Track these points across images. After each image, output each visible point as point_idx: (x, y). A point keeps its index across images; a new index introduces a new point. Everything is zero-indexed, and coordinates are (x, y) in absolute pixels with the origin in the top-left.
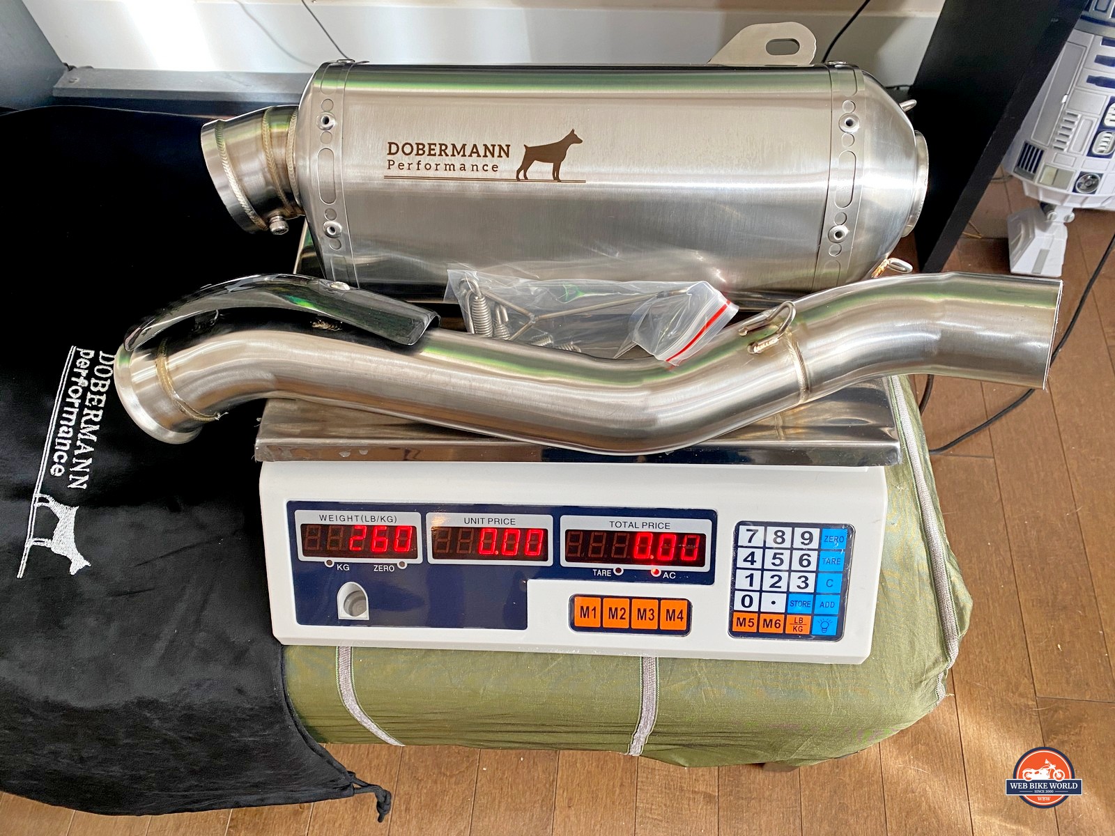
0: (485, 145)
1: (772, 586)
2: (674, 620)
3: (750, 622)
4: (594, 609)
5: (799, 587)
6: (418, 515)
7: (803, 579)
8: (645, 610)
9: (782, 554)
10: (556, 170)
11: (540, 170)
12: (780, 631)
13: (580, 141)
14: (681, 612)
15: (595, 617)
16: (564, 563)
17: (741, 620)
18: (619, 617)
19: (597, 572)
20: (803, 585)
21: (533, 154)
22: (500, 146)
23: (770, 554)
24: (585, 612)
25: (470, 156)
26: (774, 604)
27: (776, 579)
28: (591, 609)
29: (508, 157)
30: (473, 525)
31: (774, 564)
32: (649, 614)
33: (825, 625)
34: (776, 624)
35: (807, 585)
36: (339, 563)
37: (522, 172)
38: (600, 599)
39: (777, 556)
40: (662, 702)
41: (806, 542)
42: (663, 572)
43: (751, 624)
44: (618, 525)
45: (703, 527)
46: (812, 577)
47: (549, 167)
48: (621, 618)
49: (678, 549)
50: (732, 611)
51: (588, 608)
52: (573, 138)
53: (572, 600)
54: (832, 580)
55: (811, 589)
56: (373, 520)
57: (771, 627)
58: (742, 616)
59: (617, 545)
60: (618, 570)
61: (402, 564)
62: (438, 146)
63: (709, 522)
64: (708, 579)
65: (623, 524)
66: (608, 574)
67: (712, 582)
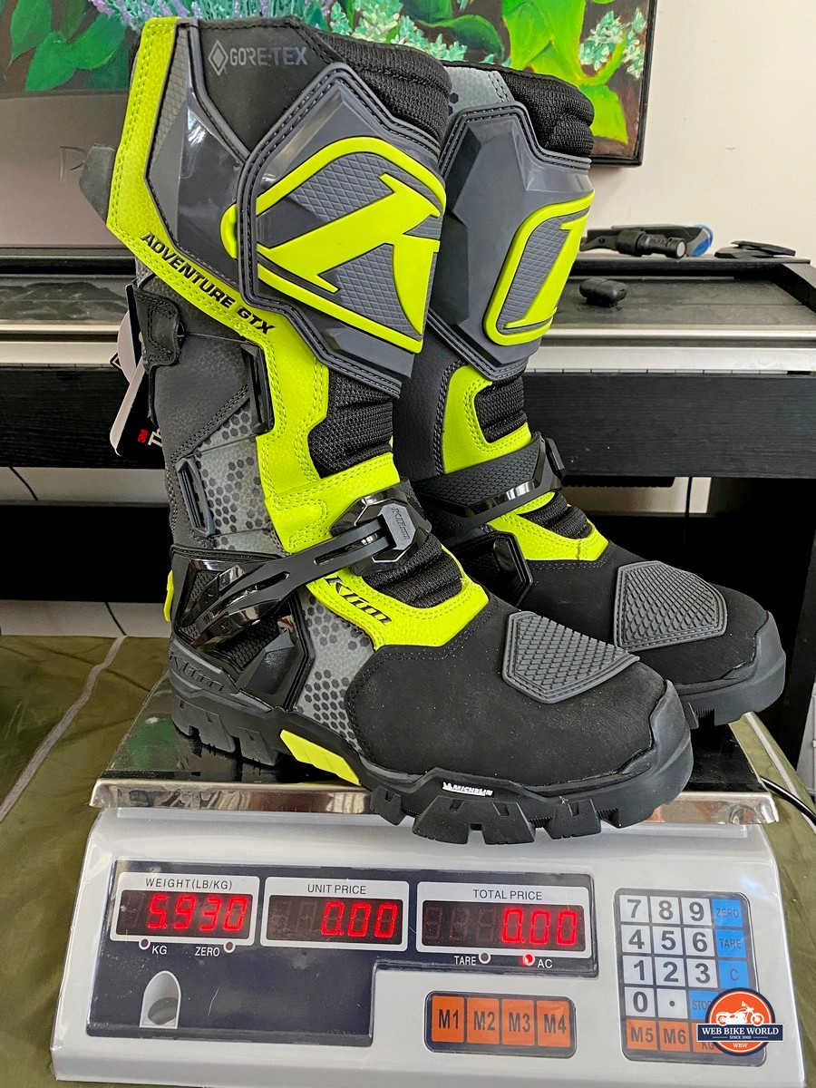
1: (667, 979)
2: (555, 1033)
3: (647, 1034)
4: (456, 1014)
5: (698, 979)
7: (702, 968)
8: (518, 1017)
12: (686, 1049)
14: (563, 1019)
15: (457, 1027)
16: (421, 947)
17: (636, 1032)
18: (486, 1027)
19: (459, 959)
20: (703, 977)
24: (445, 1019)
26: (675, 1006)
27: (670, 968)
28: (452, 1014)
30: (318, 894)
31: (664, 946)
32: (523, 1022)
34: (679, 1037)
35: (708, 978)
36: (156, 944)
38: (463, 999)
39: (667, 936)
41: (697, 916)
42: (537, 958)
43: (649, 1037)
44: (483, 894)
45: (578, 895)
46: (711, 964)
48: (490, 1028)
50: (624, 1018)
51: (448, 1011)
53: (429, 1001)
55: (713, 984)
56: (205, 886)
57: (674, 1042)
58: (636, 1025)
59: (482, 925)
61: (230, 946)
63: (585, 891)
65: (489, 893)
66: (473, 962)
67: (595, 974)
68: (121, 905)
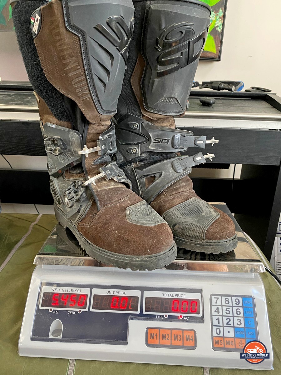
1: (227, 324)
2: (189, 341)
4: (156, 335)
5: (238, 324)
6: (89, 289)
7: (239, 320)
8: (177, 336)
9: (229, 309)
14: (192, 337)
15: (156, 339)
16: (144, 313)
17: (217, 341)
18: (166, 339)
19: (157, 317)
23: (224, 308)
24: (152, 336)
26: (229, 333)
30: (110, 294)
31: (226, 313)
34: (231, 343)
35: (241, 323)
36: (55, 310)
38: (159, 330)
41: (238, 303)
42: (184, 317)
43: (221, 343)
44: (166, 295)
50: (212, 337)
53: (147, 330)
55: (243, 325)
56: (72, 291)
57: (229, 345)
60: (166, 316)
61: (80, 311)
63: (200, 295)
64: (201, 320)
66: (162, 318)
67: (203, 322)
68: (43, 297)
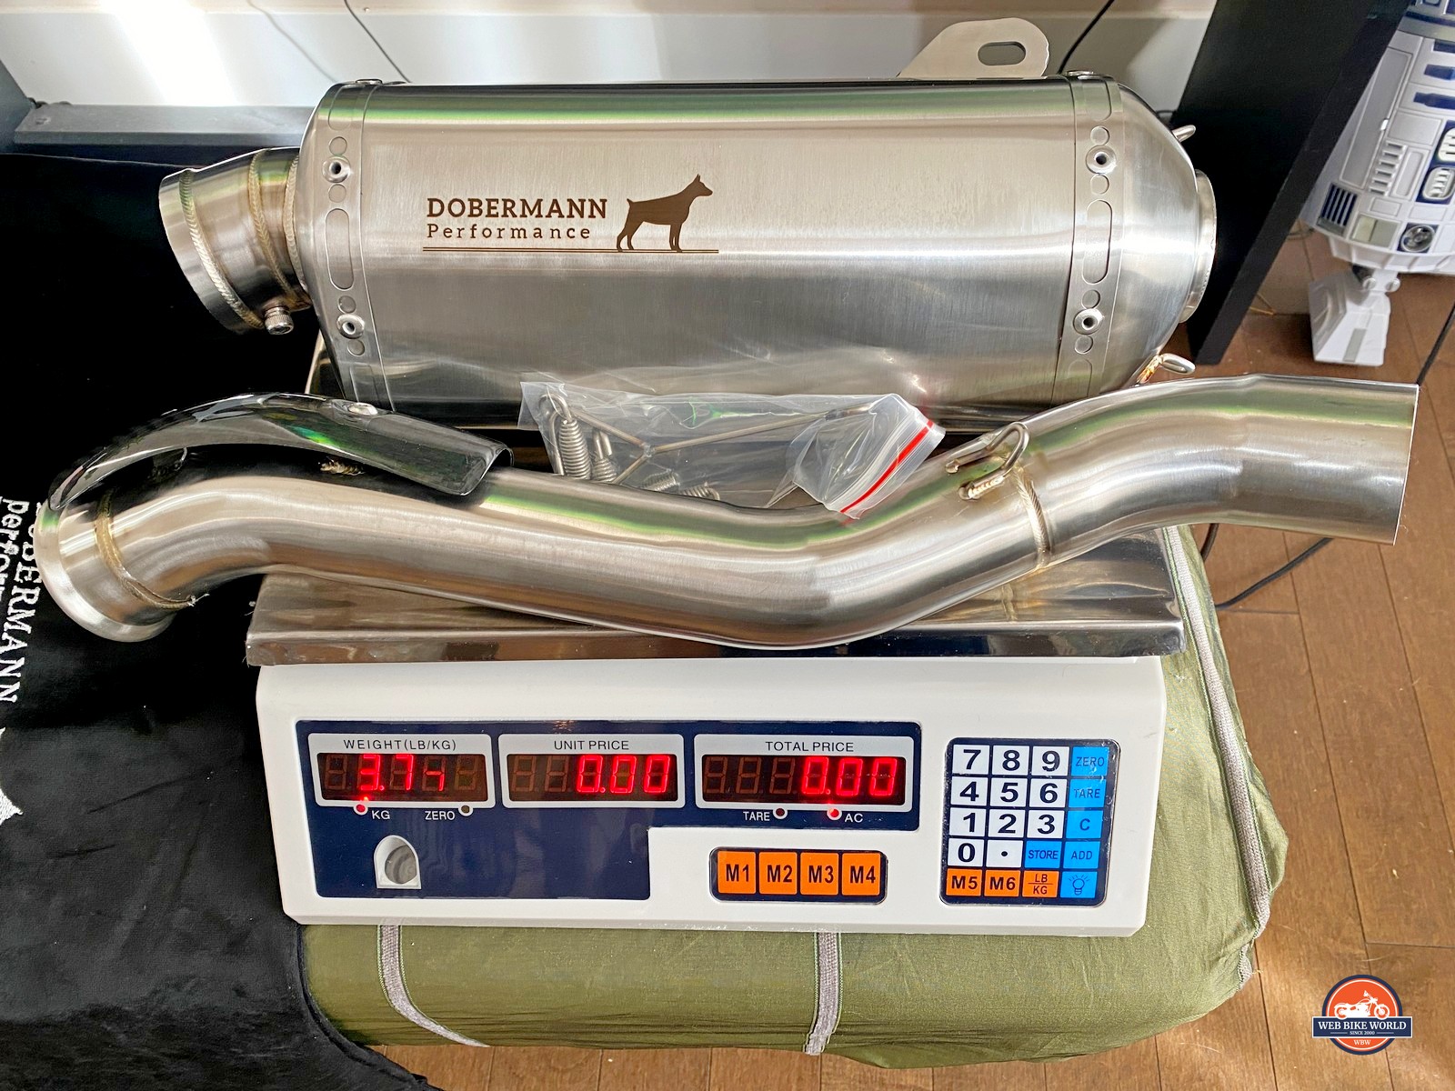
0: (571, 201)
1: (1003, 830)
2: (862, 882)
3: (970, 882)
4: (747, 868)
5: (1040, 831)
6: (487, 739)
7: (1047, 820)
8: (820, 868)
9: (1016, 784)
10: (675, 234)
11: (652, 235)
12: (1015, 893)
13: (709, 193)
14: (872, 870)
15: (747, 880)
16: (701, 803)
17: (959, 880)
18: (782, 879)
19: (749, 815)
20: (1047, 828)
21: (641, 213)
22: (592, 202)
23: (998, 784)
24: (733, 873)
25: (549, 216)
26: (1005, 855)
27: (1008, 820)
28: (741, 869)
29: (604, 217)
30: (568, 751)
31: (1004, 799)
32: (825, 874)
33: (1079, 884)
34: (1008, 883)
35: (1052, 828)
36: (375, 809)
37: (625, 239)
38: (754, 853)
39: (1009, 787)
40: (846, 995)
41: (1050, 766)
42: (845, 813)
43: (973, 885)
44: (779, 746)
45: (900, 747)
46: (1059, 817)
47: (665, 230)
48: (786, 880)
49: (866, 781)
50: (946, 868)
51: (737, 867)
52: (698, 189)
53: (714, 856)
54: (1089, 821)
55: (1058, 834)
56: (422, 747)
57: (1002, 888)
58: (959, 874)
59: (778, 776)
60: (780, 812)
61: (466, 809)
62: (501, 203)
63: (909, 741)
64: (909, 822)
65: (785, 745)
66: (766, 818)
67: (915, 827)
